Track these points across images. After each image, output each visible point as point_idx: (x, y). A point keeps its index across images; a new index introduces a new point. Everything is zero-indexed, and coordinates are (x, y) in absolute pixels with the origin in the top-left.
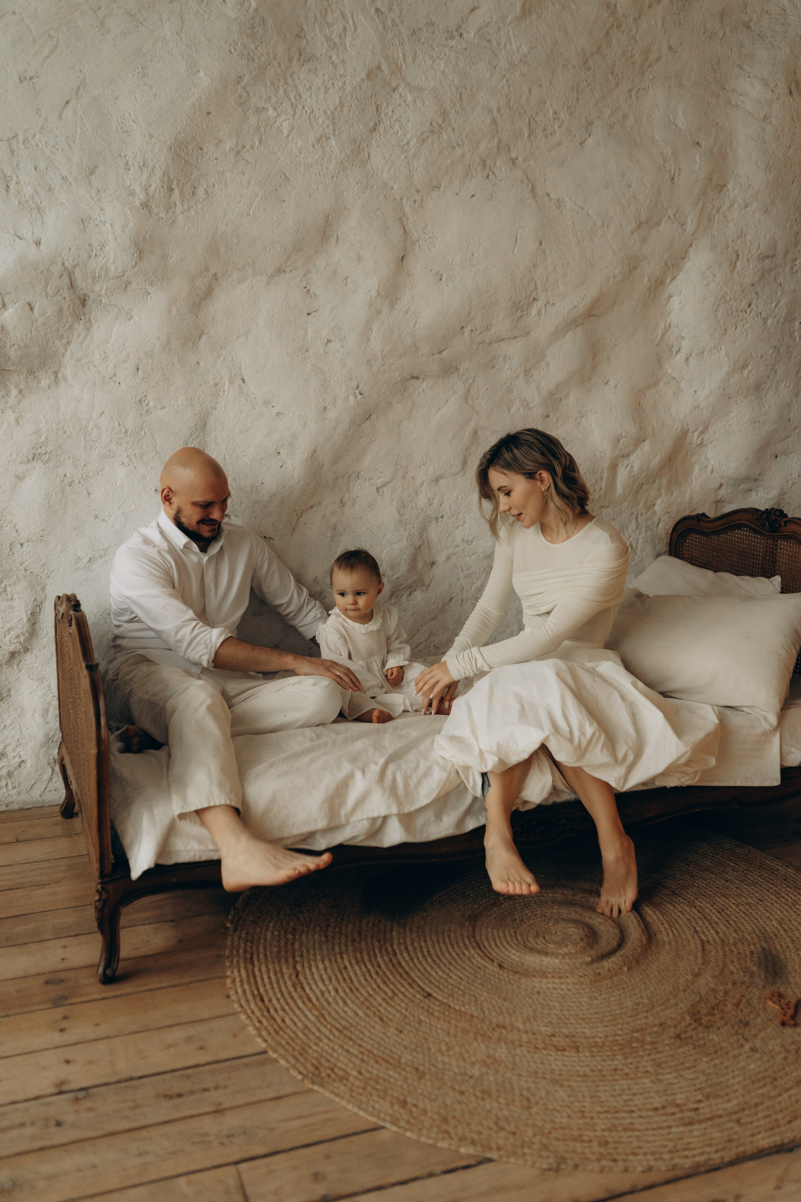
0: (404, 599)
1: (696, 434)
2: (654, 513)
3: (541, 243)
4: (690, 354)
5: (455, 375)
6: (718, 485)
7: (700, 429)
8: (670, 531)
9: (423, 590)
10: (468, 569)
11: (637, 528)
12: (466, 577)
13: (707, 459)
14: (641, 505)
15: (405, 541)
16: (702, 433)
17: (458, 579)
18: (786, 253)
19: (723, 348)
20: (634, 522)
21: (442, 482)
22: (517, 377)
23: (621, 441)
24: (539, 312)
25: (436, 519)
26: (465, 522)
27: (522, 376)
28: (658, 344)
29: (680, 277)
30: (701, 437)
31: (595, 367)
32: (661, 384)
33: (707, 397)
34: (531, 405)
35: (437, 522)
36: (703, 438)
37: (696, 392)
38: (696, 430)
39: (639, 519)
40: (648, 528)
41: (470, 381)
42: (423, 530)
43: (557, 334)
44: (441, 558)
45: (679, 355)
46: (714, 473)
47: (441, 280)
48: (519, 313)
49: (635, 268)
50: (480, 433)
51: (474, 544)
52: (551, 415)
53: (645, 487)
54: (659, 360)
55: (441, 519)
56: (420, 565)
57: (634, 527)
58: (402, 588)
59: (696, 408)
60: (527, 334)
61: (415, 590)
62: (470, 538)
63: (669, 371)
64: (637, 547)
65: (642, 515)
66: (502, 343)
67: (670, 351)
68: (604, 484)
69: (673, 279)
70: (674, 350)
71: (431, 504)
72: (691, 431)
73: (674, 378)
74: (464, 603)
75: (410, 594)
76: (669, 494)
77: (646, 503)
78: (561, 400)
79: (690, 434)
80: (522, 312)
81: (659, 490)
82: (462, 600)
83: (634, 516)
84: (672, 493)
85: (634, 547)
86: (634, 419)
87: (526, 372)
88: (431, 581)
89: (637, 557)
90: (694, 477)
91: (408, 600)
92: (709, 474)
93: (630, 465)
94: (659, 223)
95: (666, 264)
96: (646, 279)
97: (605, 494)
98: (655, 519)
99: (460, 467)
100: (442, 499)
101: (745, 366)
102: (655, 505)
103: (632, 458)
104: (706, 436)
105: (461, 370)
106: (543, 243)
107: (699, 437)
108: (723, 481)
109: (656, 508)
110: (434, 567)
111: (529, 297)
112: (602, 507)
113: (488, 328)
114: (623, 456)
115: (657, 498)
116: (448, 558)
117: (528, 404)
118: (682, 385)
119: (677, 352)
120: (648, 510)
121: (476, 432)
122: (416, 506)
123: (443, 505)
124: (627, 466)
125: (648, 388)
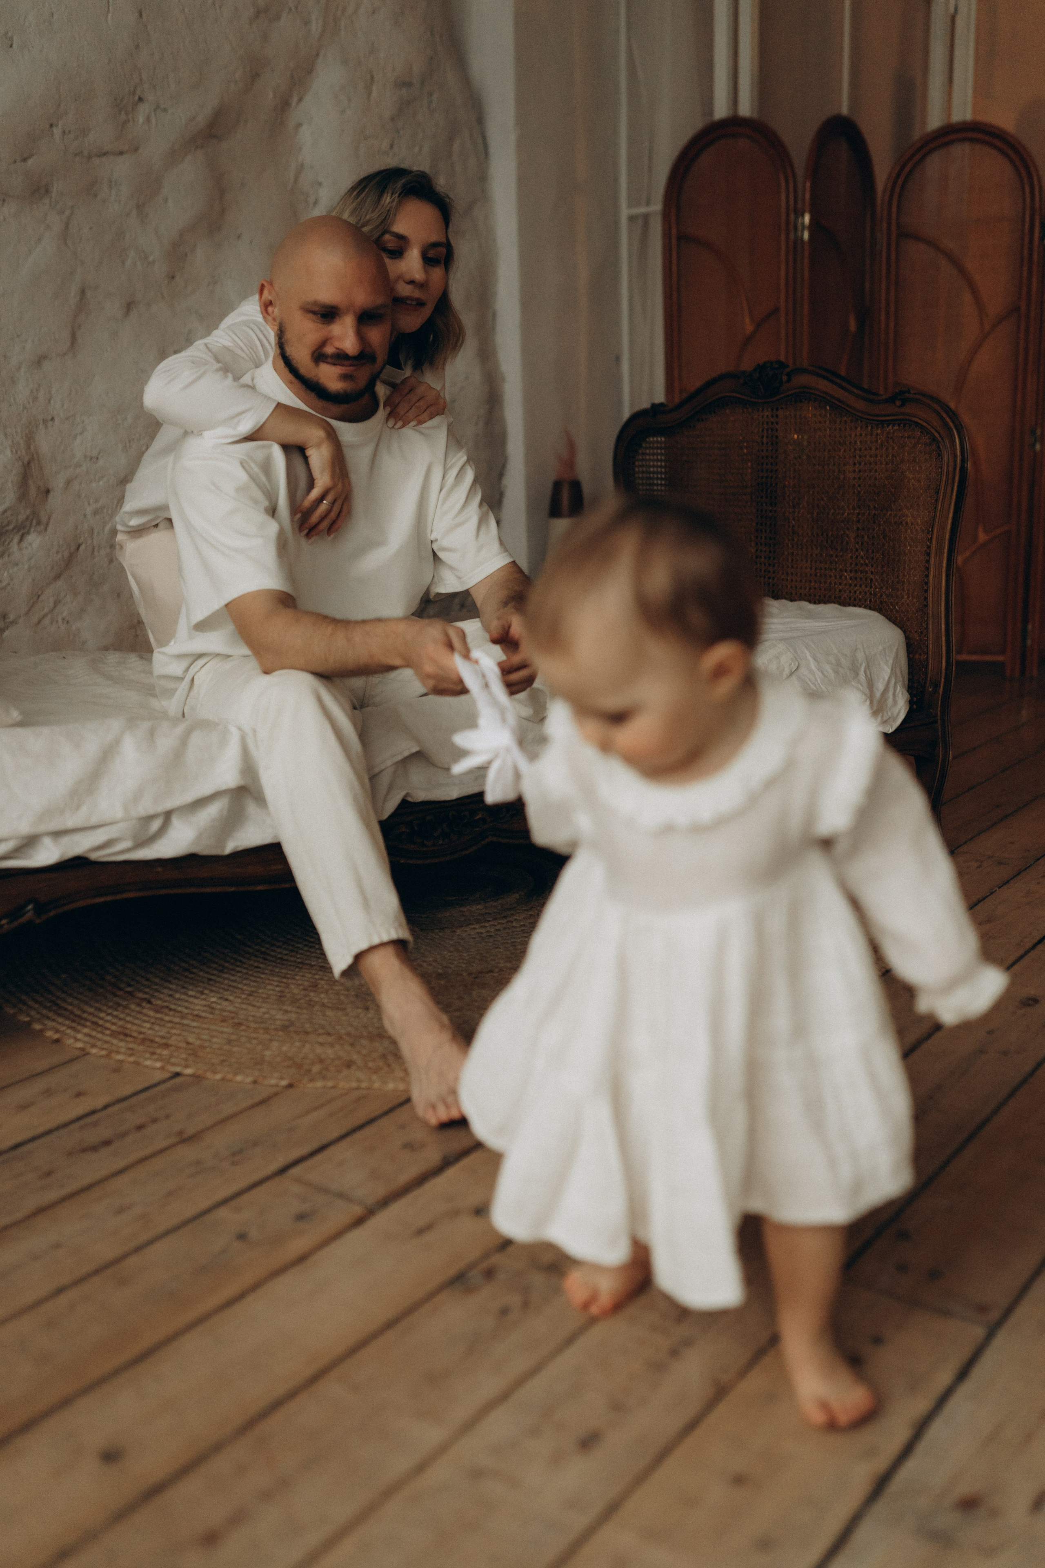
0: (14, 546)
3: (141, 15)
5: (46, 201)
9: (39, 533)
10: (97, 501)
12: (96, 512)
15: (8, 452)
17: (85, 515)
18: (423, 83)
21: (47, 365)
24: (148, 120)
25: (45, 422)
26: (84, 430)
27: (134, 213)
29: (309, 98)
31: (223, 212)
34: (151, 259)
35: (46, 427)
42: (29, 438)
43: (174, 156)
44: (57, 483)
47: (11, 46)
48: (123, 116)
49: (257, 75)
50: (89, 294)
51: (101, 462)
55: (51, 423)
56: (33, 491)
58: (11, 527)
60: (136, 150)
61: (28, 533)
62: (94, 453)
66: (104, 159)
69: (300, 100)
71: (35, 399)
74: (96, 553)
75: (21, 540)
78: (186, 255)
80: (127, 114)
82: (93, 549)
87: (140, 207)
88: (49, 518)
91: (20, 549)
94: (278, 17)
95: (292, 77)
96: (271, 95)
99: (68, 344)
100: (50, 392)
105: (54, 194)
106: (144, 15)
111: (134, 92)
113: (84, 132)
116: (69, 482)
121: (83, 292)
122: (14, 400)
123: (52, 402)
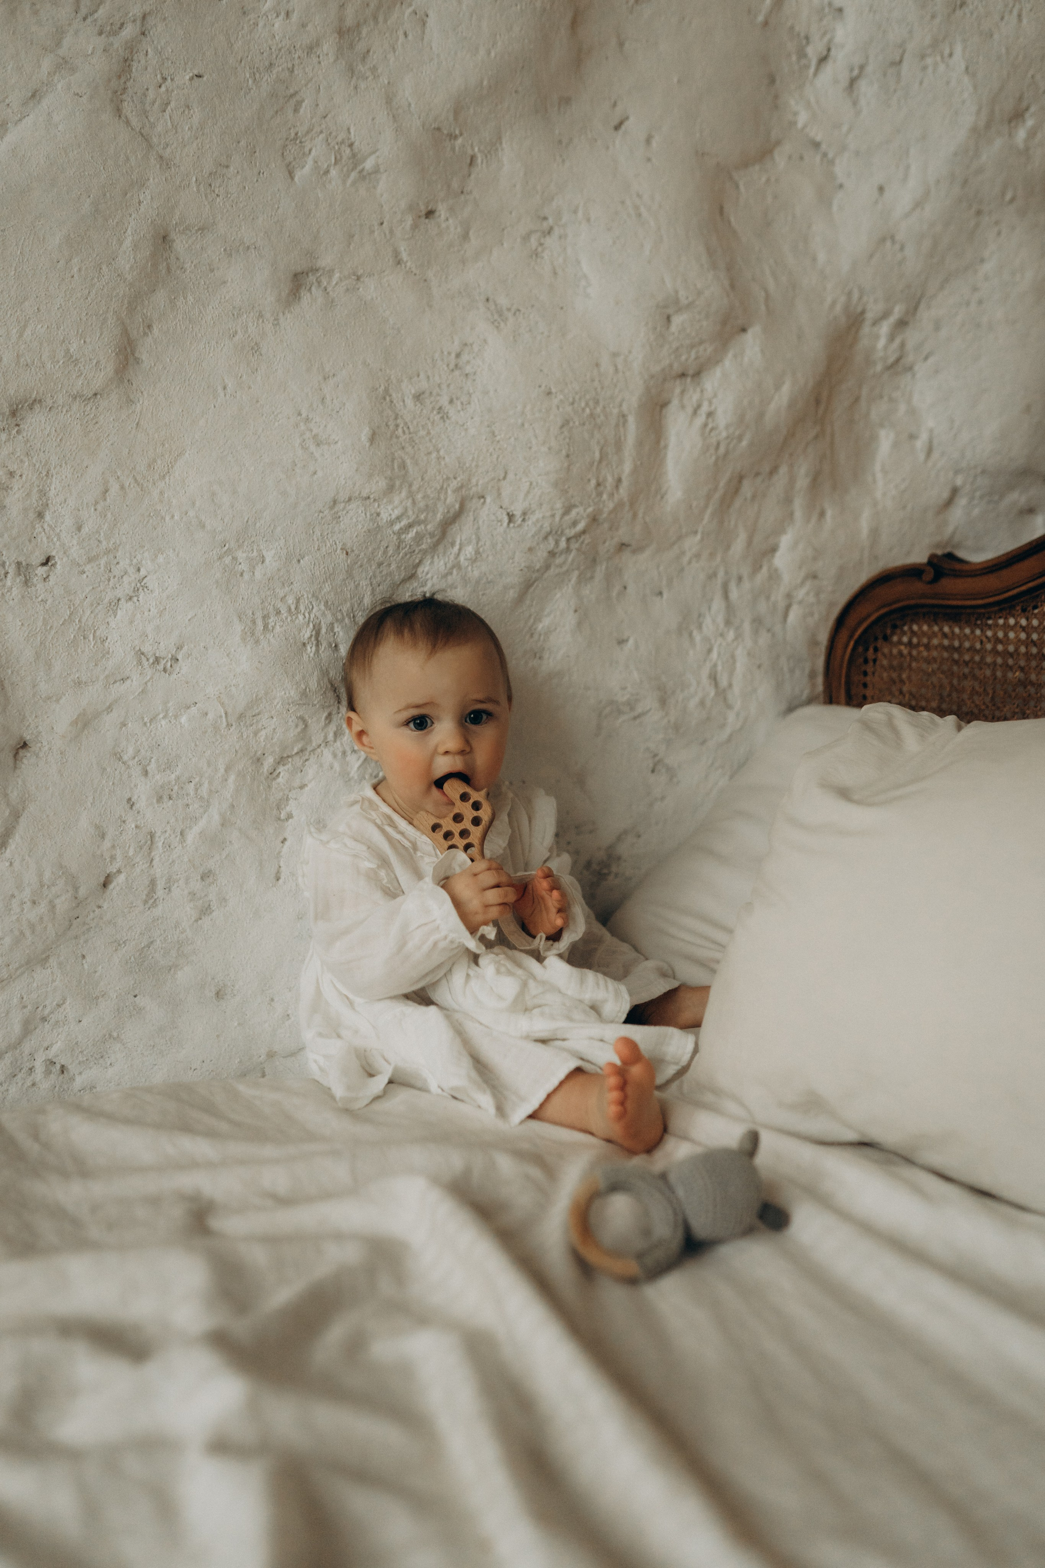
1: (885, 328)
2: (774, 576)
4: (862, 68)
6: (946, 495)
7: (898, 311)
8: (823, 637)
11: (728, 623)
13: (912, 412)
14: (739, 545)
16: (902, 324)
19: (958, 49)
20: (718, 604)
22: (310, 49)
23: (678, 320)
28: (766, 23)
30: (897, 341)
32: (780, 159)
33: (918, 205)
36: (903, 345)
37: (881, 189)
38: (885, 315)
39: (734, 594)
40: (758, 622)
41: (129, 32)
45: (828, 69)
46: (936, 455)
52: (442, 210)
53: (747, 489)
54: (772, 80)
57: (720, 619)
59: (883, 240)
63: (802, 118)
64: (730, 685)
65: (740, 579)
67: (802, 54)
68: (627, 467)
70: (813, 51)
72: (870, 316)
73: (816, 145)
76: (814, 519)
77: (750, 542)
79: (866, 329)
81: (788, 500)
83: (720, 580)
84: (822, 514)
85: (724, 682)
86: (710, 252)
89: (731, 717)
90: (877, 467)
92: (922, 457)
93: (705, 408)
97: (633, 502)
98: (778, 596)
101: (1017, 116)
102: (774, 549)
103: (711, 382)
104: (912, 337)
107: (892, 338)
108: (959, 481)
109: (782, 560)
110: (28, 760)
112: (623, 546)
114: (683, 375)
115: (779, 530)
117: (356, 160)
118: (839, 169)
119: (823, 60)
120: (756, 568)
124: (695, 412)
125: (745, 164)
